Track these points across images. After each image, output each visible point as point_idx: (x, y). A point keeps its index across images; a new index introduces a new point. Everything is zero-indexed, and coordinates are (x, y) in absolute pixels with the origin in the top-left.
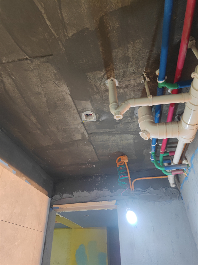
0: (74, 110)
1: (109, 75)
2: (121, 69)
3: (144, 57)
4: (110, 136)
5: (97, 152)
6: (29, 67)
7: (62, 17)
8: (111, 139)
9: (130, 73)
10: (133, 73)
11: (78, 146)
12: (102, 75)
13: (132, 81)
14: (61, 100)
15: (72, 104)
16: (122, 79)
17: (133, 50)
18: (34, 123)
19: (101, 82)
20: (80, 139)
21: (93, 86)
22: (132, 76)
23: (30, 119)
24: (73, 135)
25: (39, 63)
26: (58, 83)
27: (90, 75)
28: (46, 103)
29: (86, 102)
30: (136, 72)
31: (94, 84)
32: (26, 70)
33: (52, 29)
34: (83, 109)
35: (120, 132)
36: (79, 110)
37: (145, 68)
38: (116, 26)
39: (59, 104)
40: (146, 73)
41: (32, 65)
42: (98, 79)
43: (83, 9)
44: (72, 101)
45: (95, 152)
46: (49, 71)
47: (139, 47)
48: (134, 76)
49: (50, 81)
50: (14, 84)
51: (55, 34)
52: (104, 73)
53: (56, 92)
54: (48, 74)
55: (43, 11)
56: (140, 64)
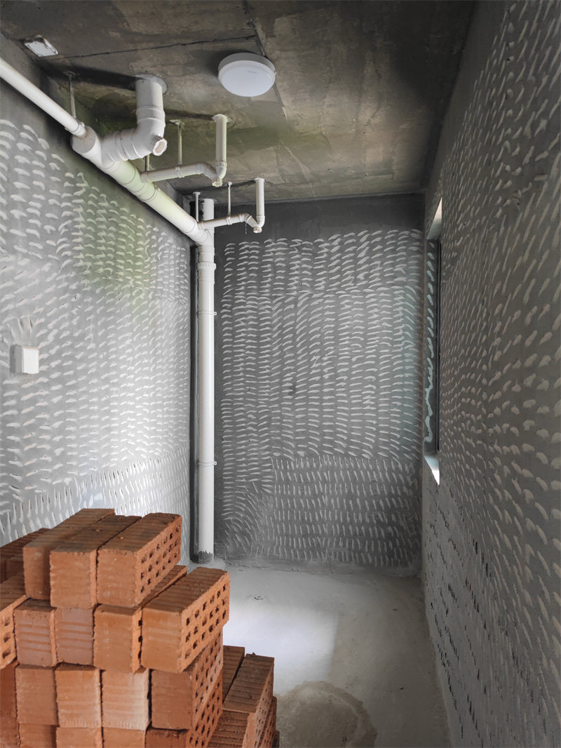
20: (278, 17)
44: (283, 100)
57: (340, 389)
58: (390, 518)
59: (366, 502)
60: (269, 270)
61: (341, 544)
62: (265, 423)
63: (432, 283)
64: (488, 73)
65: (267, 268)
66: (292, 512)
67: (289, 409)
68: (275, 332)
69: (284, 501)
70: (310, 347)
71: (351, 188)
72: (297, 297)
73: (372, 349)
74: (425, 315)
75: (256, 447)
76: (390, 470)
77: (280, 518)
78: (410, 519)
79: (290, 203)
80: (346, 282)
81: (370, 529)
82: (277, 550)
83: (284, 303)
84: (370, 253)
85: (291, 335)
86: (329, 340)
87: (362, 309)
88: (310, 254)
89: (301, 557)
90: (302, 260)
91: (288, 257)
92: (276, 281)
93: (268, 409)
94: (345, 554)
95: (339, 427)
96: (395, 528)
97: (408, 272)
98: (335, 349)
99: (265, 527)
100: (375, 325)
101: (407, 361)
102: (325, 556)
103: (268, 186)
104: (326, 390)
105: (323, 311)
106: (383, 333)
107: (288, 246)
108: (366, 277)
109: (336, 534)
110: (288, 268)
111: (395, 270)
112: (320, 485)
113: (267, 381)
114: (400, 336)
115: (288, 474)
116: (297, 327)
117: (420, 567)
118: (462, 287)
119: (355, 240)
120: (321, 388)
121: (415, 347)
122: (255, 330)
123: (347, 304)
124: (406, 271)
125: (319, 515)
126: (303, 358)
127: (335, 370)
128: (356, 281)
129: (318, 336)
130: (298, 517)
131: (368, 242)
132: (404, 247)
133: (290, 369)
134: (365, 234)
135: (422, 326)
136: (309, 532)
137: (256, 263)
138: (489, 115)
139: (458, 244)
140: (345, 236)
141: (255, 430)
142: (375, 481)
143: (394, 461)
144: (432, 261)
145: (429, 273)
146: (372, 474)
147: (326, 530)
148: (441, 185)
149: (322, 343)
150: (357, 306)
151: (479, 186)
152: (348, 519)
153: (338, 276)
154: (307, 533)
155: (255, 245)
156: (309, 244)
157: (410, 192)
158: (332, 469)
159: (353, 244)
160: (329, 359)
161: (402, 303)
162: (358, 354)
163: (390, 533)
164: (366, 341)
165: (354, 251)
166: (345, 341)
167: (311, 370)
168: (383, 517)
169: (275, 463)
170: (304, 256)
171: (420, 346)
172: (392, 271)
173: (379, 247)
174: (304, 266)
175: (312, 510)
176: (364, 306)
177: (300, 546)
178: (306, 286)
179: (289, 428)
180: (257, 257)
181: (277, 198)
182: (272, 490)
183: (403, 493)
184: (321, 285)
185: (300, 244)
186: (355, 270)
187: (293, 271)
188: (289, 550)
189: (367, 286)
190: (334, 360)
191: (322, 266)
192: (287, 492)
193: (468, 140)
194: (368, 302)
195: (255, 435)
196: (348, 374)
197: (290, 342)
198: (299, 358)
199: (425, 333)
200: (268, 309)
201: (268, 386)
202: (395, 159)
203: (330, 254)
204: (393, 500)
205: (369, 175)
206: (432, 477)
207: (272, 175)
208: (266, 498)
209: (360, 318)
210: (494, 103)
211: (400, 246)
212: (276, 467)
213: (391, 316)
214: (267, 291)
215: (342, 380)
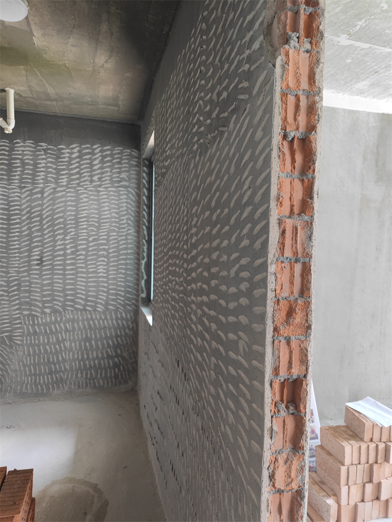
57: (80, 261)
58: (116, 352)
59: (99, 343)
60: (19, 165)
61: (79, 375)
62: (15, 288)
63: (146, 188)
64: (187, 53)
65: (16, 163)
66: (39, 357)
67: (37, 277)
68: (24, 215)
69: (32, 349)
70: (55, 228)
71: (87, 111)
72: (43, 188)
73: (104, 232)
74: (141, 210)
75: (7, 308)
76: (117, 318)
77: (29, 363)
78: (131, 351)
79: (37, 114)
80: (84, 181)
81: (102, 362)
82: (26, 387)
83: (32, 192)
84: (102, 162)
85: (38, 219)
86: (71, 224)
87: (96, 203)
88: (54, 156)
89: (46, 390)
90: (48, 160)
91: (35, 157)
92: (24, 174)
93: (18, 277)
94: (82, 382)
95: (79, 289)
96: (120, 359)
97: (130, 179)
98: (76, 231)
99: (16, 371)
100: (106, 214)
101: (129, 241)
102: (66, 386)
103: (17, 97)
104: (68, 262)
105: (65, 202)
106: (112, 221)
107: (35, 148)
108: (100, 179)
109: (76, 368)
110: (35, 165)
111: (121, 176)
112: (63, 334)
113: (17, 255)
114: (124, 224)
115: (36, 327)
116: (44, 212)
117: (136, 383)
118: (170, 193)
119: (90, 151)
120: (64, 260)
121: (135, 232)
122: (6, 212)
123: (85, 198)
124: (128, 178)
125: (62, 356)
126: (49, 237)
127: (75, 247)
128: (92, 181)
129: (62, 220)
130: (44, 360)
131: (100, 154)
132: (127, 161)
133: (38, 245)
134: (99, 147)
135: (139, 217)
136: (53, 370)
137: (6, 157)
138: (189, 81)
139: (167, 164)
140: (83, 146)
141: (6, 294)
142: (106, 327)
143: (119, 311)
144: (146, 173)
145: (144, 181)
146: (104, 322)
147: (67, 367)
148: (154, 122)
149: (65, 226)
150: (93, 200)
151: (181, 127)
152: (85, 356)
153: (78, 176)
154: (52, 371)
155: (6, 143)
156: (54, 149)
157: (130, 123)
158: (73, 321)
159: (89, 153)
160: (71, 239)
161: (125, 200)
162: (93, 235)
163: (116, 363)
164: (100, 226)
165: (90, 159)
166: (83, 225)
167: (56, 246)
168: (111, 351)
169: (24, 319)
170: (49, 157)
171: (138, 231)
172: (118, 177)
173: (109, 158)
174: (49, 165)
175: (57, 353)
176: (98, 200)
177: (46, 381)
178: (51, 181)
179: (36, 292)
180: (7, 153)
181: (25, 108)
182: (22, 341)
183: (126, 334)
184: (64, 181)
185: (45, 147)
186: (91, 173)
187: (40, 168)
188: (36, 386)
189: (100, 186)
190: (75, 240)
191: (64, 167)
192: (35, 341)
193: (173, 95)
194: (101, 197)
195: (6, 298)
196: (86, 249)
197: (38, 223)
198: (46, 237)
199: (141, 222)
200: (17, 196)
201: (17, 259)
202: (121, 97)
203: (71, 159)
204: (119, 339)
205: (102, 104)
206: (146, 321)
207: (21, 88)
208: (16, 348)
209: (95, 209)
210: (192, 74)
211: (124, 159)
212: (25, 323)
213: (118, 209)
214: (16, 181)
215: (81, 255)
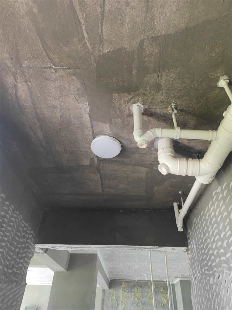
0: (90, 131)
1: (136, 99)
2: (150, 96)
3: (176, 87)
4: (122, 166)
5: (103, 183)
6: (51, 76)
7: (102, 32)
8: (123, 170)
9: (158, 101)
10: (161, 102)
11: (82, 173)
12: (129, 98)
13: (159, 110)
14: (77, 118)
15: (89, 124)
16: (149, 106)
17: (167, 79)
18: (39, 139)
19: (126, 105)
20: (88, 165)
21: (116, 108)
22: (160, 104)
23: (35, 134)
24: (81, 159)
25: (63, 74)
26: (79, 98)
27: (116, 96)
28: (59, 118)
29: (105, 124)
30: (164, 102)
31: (119, 107)
32: (46, 79)
33: (87, 42)
34: (100, 132)
35: (133, 163)
36: (95, 132)
37: (175, 98)
38: (155, 52)
39: (74, 122)
40: (174, 105)
41: (55, 75)
42: (123, 102)
43: (125, 28)
44: (89, 121)
45: (100, 182)
46: (72, 85)
47: (174, 77)
48: (161, 105)
49: (70, 96)
50: (28, 92)
51: (90, 48)
52: (131, 97)
53: (74, 108)
54: (71, 88)
55: (83, 22)
56: (170, 94)
